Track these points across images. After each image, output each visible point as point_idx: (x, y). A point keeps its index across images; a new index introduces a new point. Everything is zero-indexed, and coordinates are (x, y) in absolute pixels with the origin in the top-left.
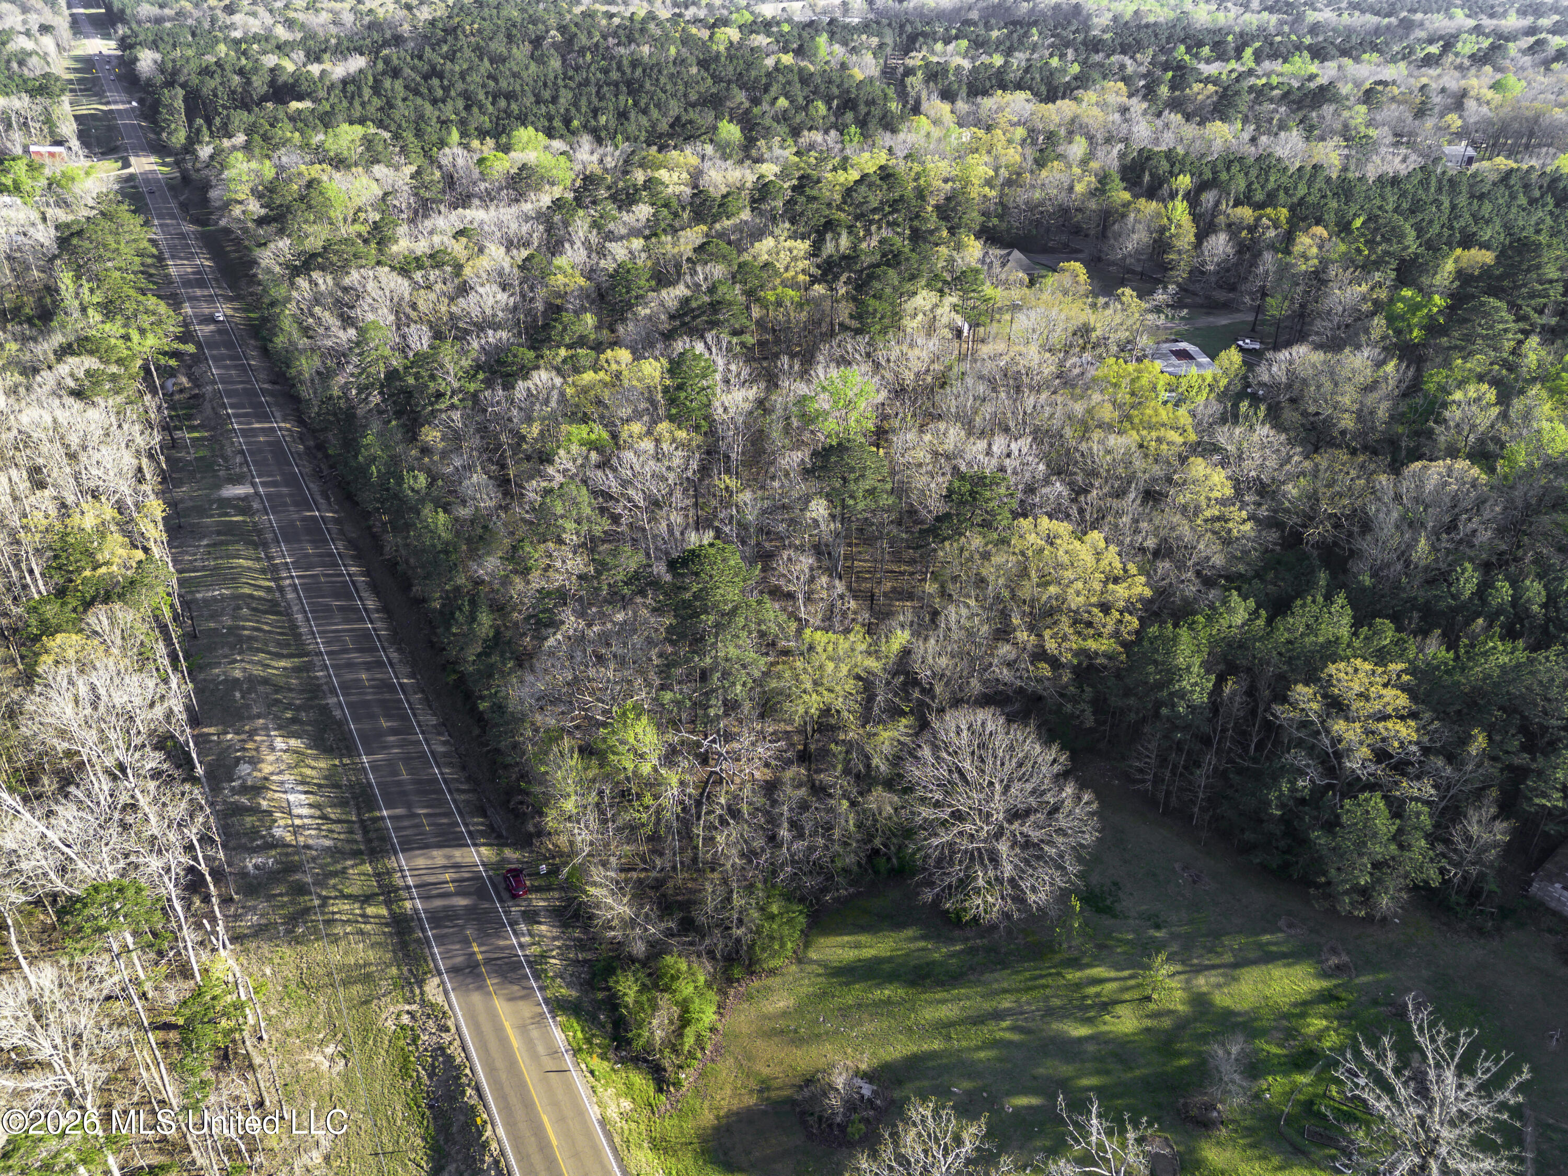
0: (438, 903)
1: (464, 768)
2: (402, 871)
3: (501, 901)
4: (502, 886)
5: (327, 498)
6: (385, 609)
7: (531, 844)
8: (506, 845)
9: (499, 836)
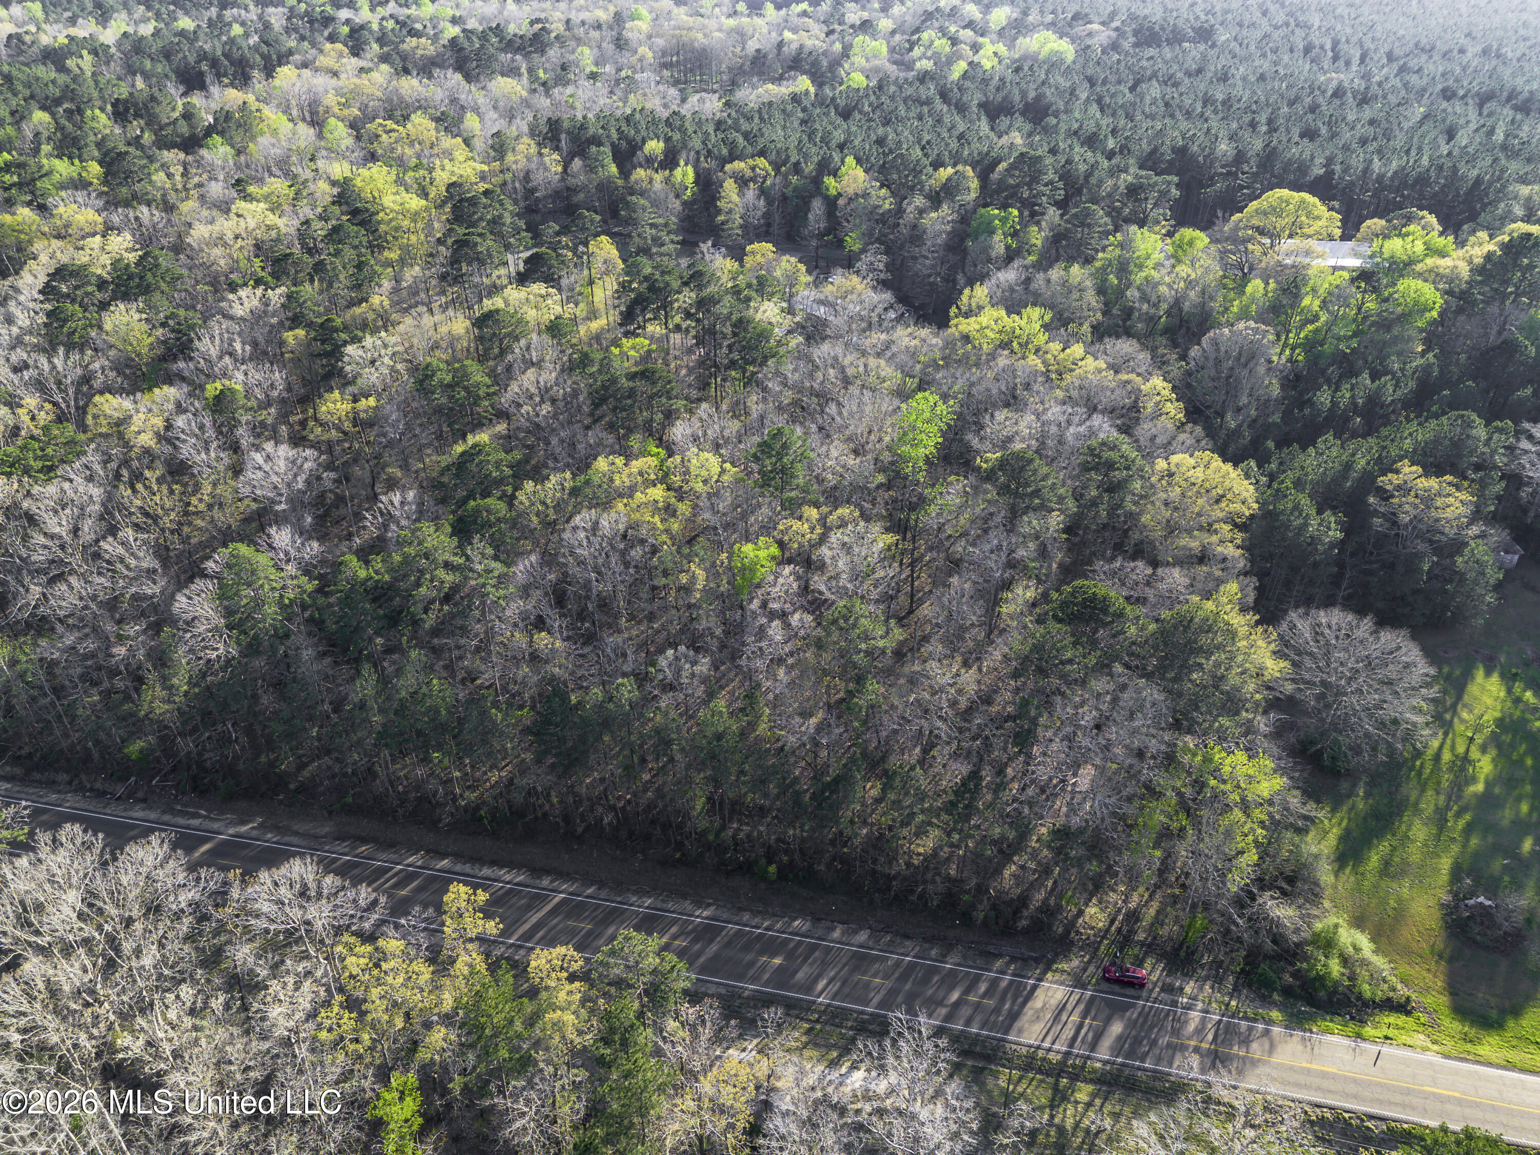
0: (1107, 1042)
1: (907, 937)
2: (1038, 1047)
3: (1138, 998)
4: (1116, 988)
5: (196, 816)
6: (537, 871)
7: (1072, 943)
8: (1054, 961)
9: (1037, 960)
